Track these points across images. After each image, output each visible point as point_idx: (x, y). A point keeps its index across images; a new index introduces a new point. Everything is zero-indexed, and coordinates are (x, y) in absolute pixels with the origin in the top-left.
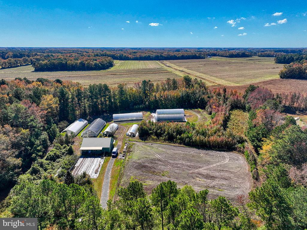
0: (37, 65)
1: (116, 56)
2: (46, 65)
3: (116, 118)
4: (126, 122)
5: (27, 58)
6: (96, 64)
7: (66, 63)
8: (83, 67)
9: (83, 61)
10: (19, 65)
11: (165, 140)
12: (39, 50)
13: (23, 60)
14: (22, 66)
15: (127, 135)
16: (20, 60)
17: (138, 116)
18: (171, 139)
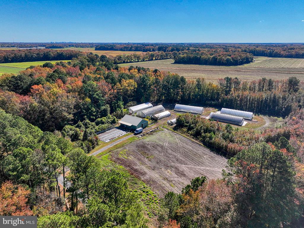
0: (177, 58)
1: (266, 52)
2: (183, 58)
3: (179, 108)
4: (183, 113)
5: (176, 52)
6: (228, 60)
7: (200, 57)
8: (215, 62)
9: (216, 56)
10: (169, 57)
11: (191, 135)
12: (197, 45)
13: (173, 53)
14: (171, 58)
15: (167, 123)
16: (170, 54)
17: (199, 110)
18: (197, 135)
